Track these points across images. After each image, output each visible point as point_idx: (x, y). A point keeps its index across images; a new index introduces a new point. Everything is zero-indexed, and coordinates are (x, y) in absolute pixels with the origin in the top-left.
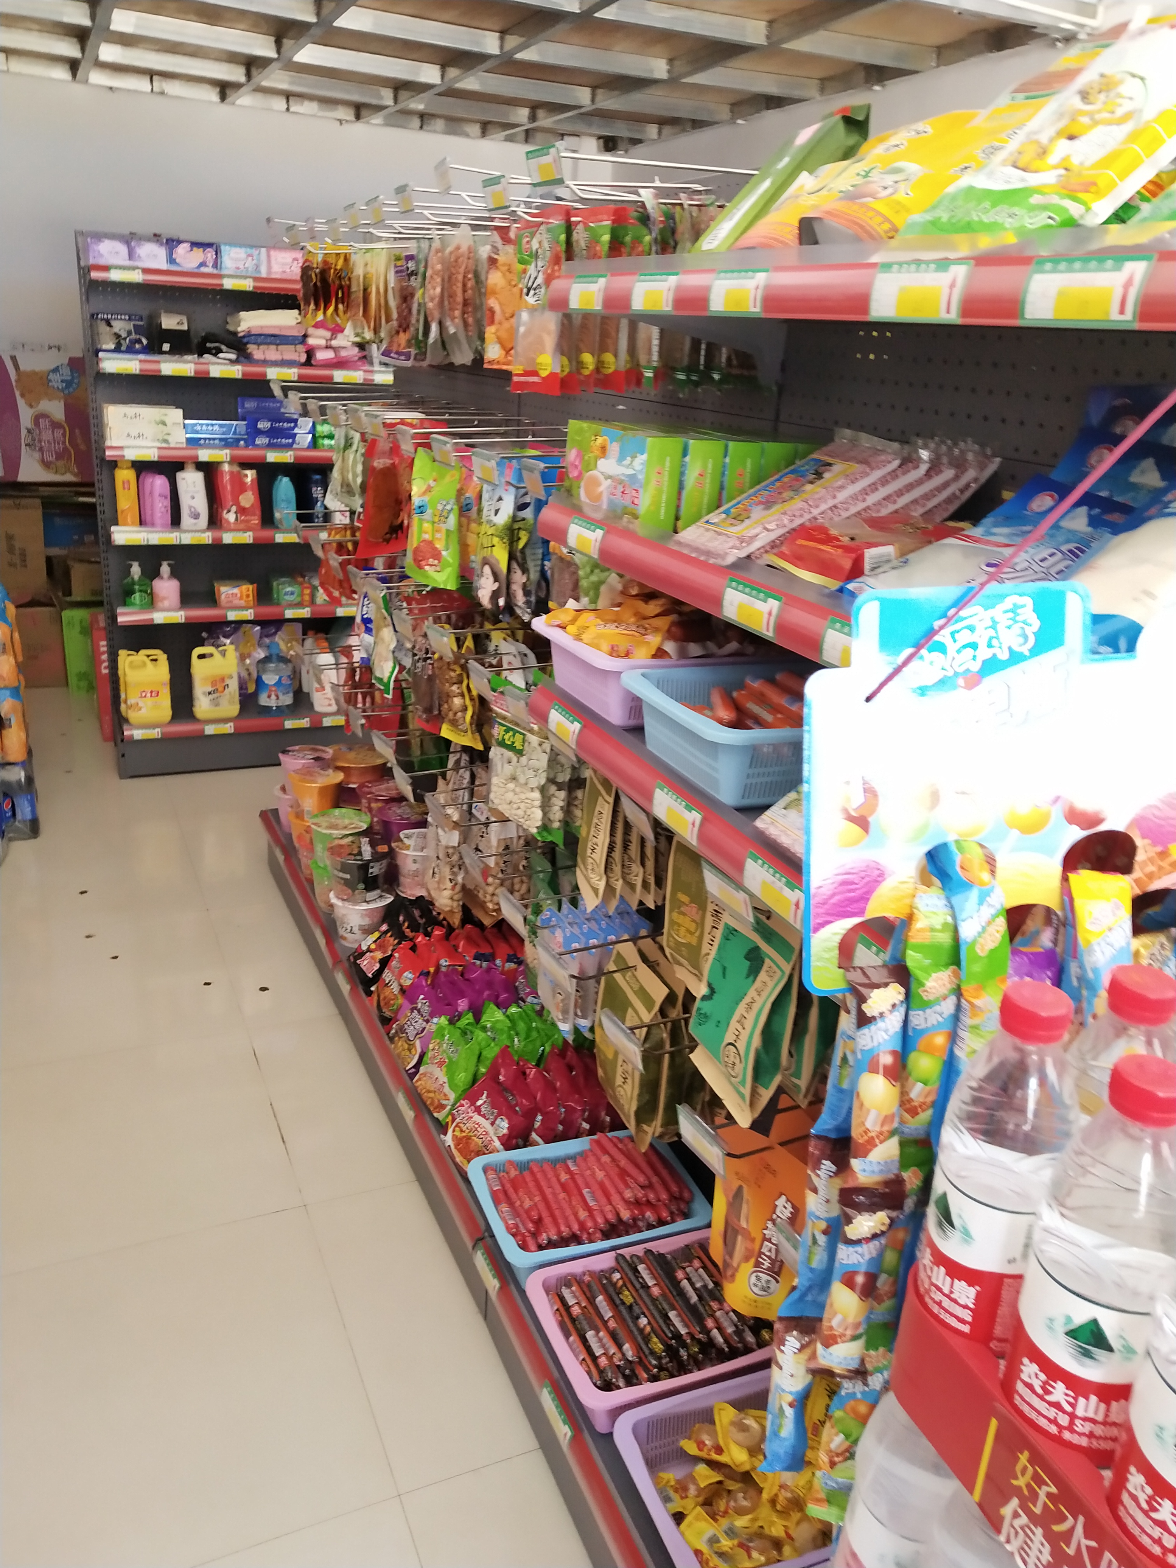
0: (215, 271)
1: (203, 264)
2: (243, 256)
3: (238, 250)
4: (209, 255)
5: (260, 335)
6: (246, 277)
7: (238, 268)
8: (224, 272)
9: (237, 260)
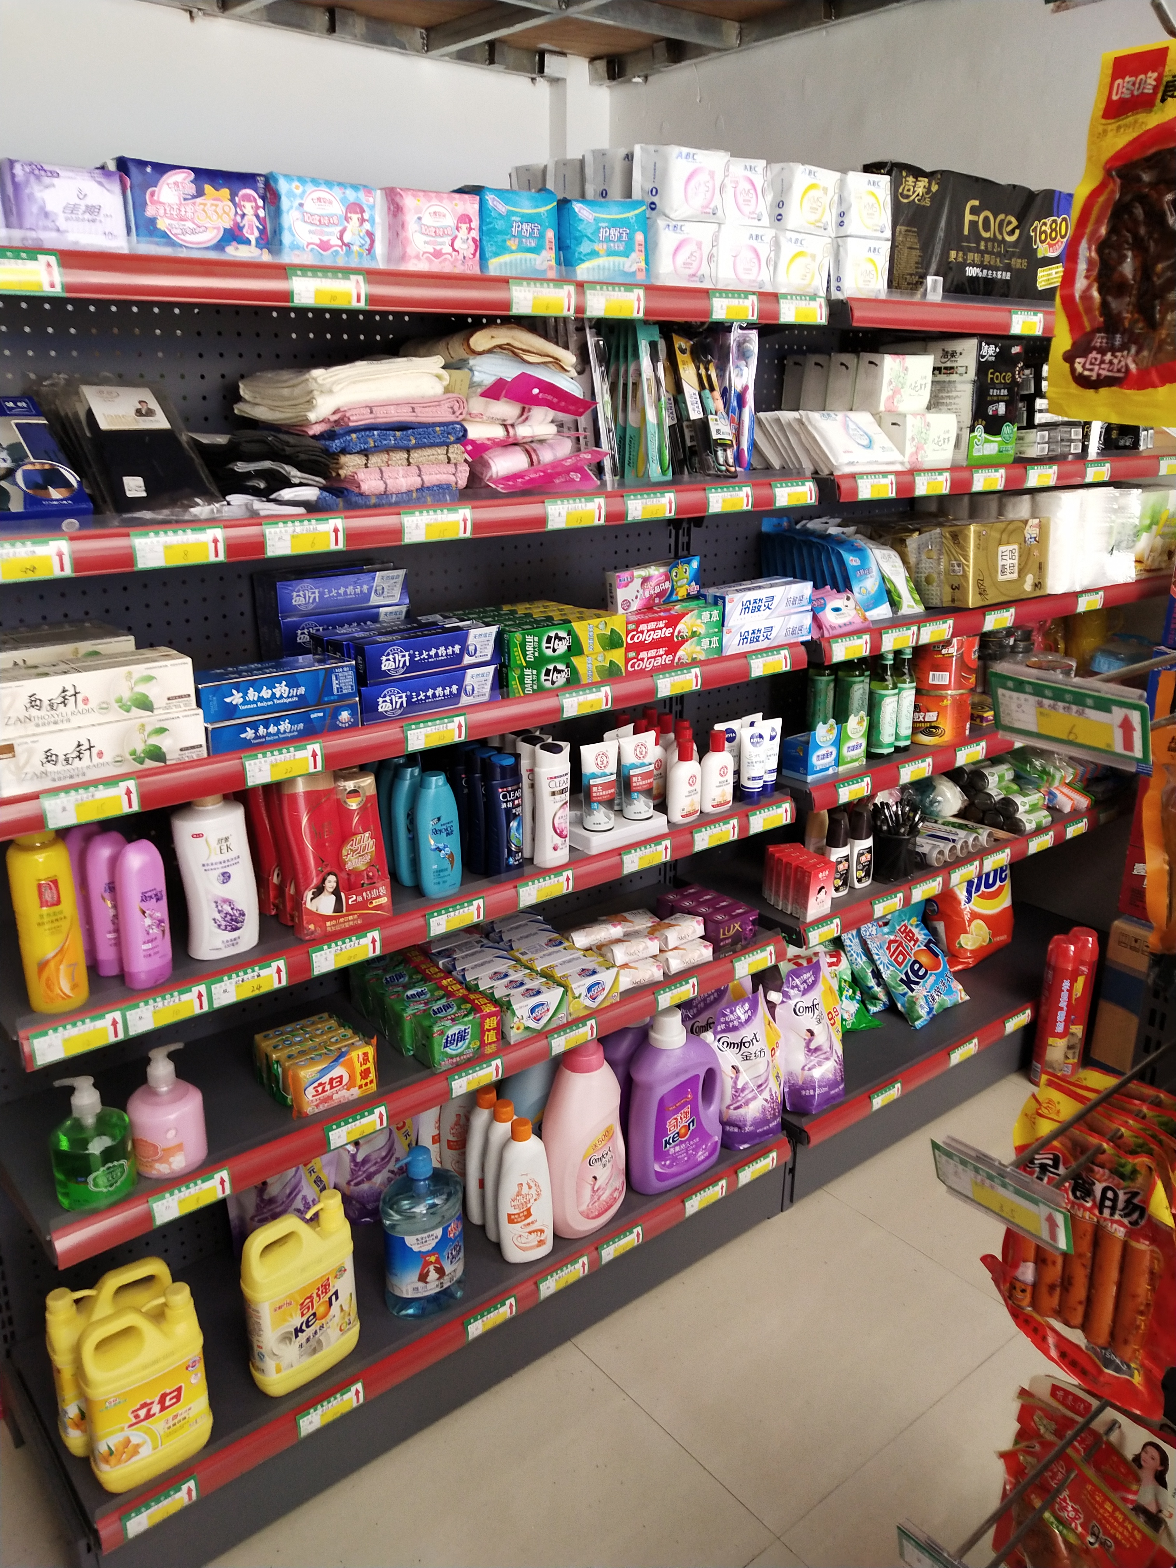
0: (266, 257)
1: (233, 235)
2: (337, 209)
3: (323, 193)
4: (248, 208)
5: (370, 428)
6: (346, 272)
7: (324, 246)
8: (288, 258)
9: (322, 221)
